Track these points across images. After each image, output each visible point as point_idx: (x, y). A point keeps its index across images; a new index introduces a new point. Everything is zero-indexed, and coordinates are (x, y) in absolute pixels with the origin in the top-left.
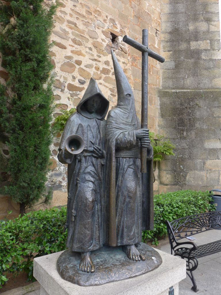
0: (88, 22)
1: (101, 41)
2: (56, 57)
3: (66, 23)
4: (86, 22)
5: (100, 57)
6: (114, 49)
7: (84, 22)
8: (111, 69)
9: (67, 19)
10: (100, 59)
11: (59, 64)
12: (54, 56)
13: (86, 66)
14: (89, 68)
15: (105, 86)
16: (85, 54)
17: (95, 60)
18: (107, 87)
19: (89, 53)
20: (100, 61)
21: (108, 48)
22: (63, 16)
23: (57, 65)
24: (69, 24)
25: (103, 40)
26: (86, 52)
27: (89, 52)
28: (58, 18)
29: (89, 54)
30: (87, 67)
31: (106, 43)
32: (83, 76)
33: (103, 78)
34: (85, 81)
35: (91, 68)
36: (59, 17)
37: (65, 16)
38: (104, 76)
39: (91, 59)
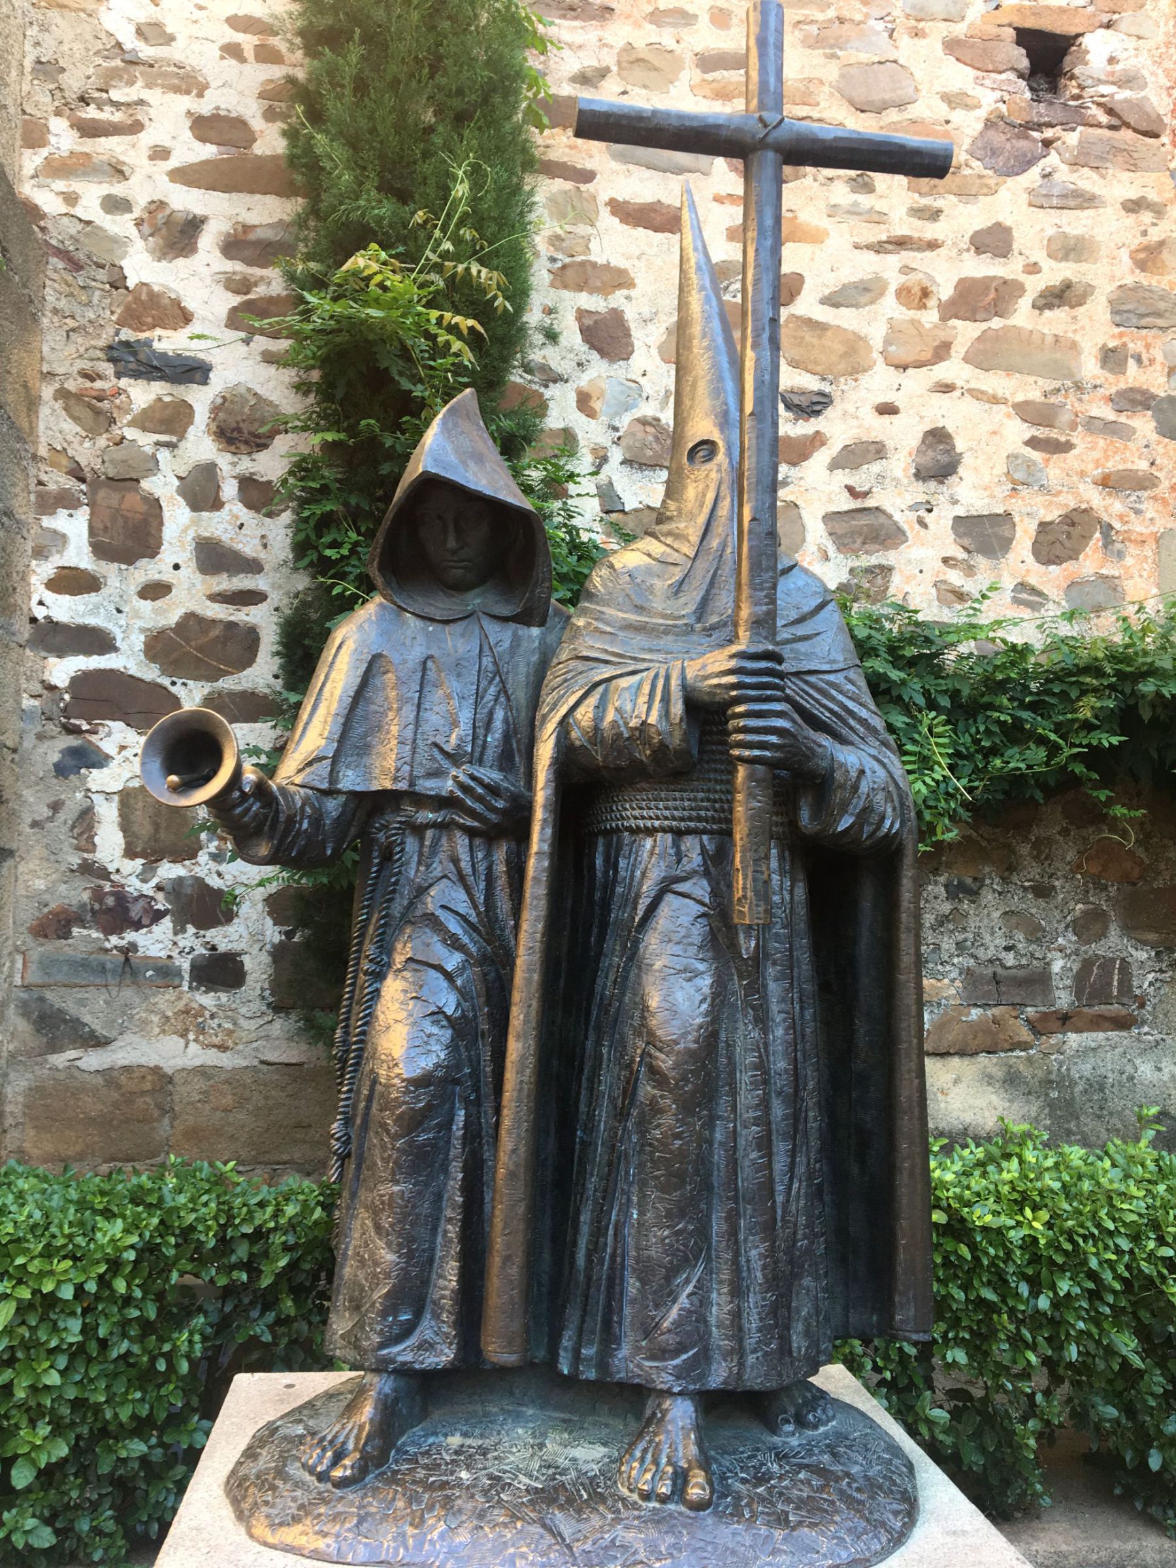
0: (841, 20)
1: (944, 107)
2: (633, 293)
3: (690, 74)
4: (825, 26)
5: (935, 215)
6: (1049, 133)
7: (814, 29)
8: (1022, 278)
9: (698, 49)
10: (930, 231)
11: (651, 327)
12: (620, 286)
13: (832, 301)
14: (857, 306)
15: (977, 395)
16: (825, 223)
17: (901, 243)
18: (995, 400)
19: (853, 211)
20: (933, 245)
21: (997, 138)
22: (669, 43)
23: (638, 335)
24: (709, 76)
25: (953, 100)
26: (833, 211)
27: (856, 204)
28: (638, 60)
29: (853, 221)
30: (837, 306)
31: (982, 113)
32: (816, 363)
33: (959, 349)
34: (827, 388)
35: (872, 302)
36: (644, 54)
37: (684, 32)
38: (965, 332)
39: (868, 247)
